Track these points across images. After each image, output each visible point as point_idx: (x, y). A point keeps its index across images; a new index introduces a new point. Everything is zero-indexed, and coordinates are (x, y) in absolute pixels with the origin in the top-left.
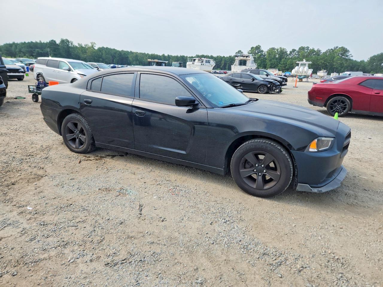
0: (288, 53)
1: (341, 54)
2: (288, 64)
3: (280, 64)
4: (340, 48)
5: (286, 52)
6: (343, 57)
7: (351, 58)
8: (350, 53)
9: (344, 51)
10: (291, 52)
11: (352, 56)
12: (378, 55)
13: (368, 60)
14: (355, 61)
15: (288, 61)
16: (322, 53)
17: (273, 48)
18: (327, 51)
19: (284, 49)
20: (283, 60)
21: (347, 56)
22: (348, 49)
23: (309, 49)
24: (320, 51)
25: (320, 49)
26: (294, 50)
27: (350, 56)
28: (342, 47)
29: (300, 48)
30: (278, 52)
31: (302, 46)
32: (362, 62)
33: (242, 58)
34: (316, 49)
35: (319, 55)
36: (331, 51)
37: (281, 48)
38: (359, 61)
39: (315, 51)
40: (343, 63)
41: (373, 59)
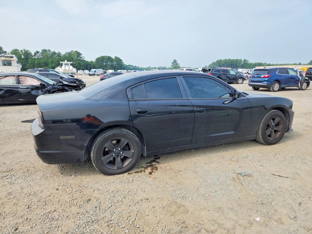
0: (33, 54)
1: (77, 56)
2: (36, 64)
3: (27, 63)
4: (74, 52)
5: (30, 53)
6: (79, 58)
7: (84, 59)
8: (82, 56)
9: (79, 54)
10: (35, 54)
11: (85, 58)
12: (100, 57)
13: (95, 60)
14: (87, 61)
15: (36, 61)
16: (62, 55)
17: (17, 49)
18: (66, 53)
19: (28, 51)
20: (29, 60)
21: (81, 58)
22: (81, 53)
23: (51, 51)
24: (60, 53)
25: (60, 52)
26: (38, 52)
27: (83, 58)
28: (76, 51)
29: (42, 51)
30: (22, 53)
31: (44, 49)
32: (92, 62)
33: (4, 58)
34: (57, 52)
35: (60, 56)
36: (69, 53)
37: (24, 50)
38: (90, 61)
39: (56, 54)
40: (80, 63)
41: (98, 60)
